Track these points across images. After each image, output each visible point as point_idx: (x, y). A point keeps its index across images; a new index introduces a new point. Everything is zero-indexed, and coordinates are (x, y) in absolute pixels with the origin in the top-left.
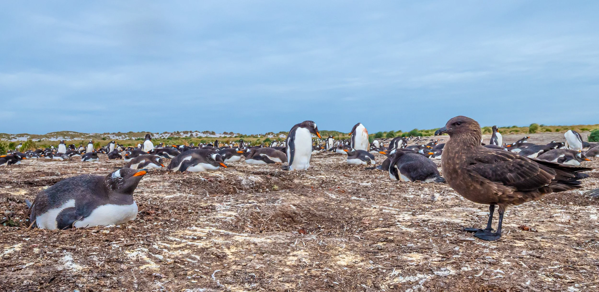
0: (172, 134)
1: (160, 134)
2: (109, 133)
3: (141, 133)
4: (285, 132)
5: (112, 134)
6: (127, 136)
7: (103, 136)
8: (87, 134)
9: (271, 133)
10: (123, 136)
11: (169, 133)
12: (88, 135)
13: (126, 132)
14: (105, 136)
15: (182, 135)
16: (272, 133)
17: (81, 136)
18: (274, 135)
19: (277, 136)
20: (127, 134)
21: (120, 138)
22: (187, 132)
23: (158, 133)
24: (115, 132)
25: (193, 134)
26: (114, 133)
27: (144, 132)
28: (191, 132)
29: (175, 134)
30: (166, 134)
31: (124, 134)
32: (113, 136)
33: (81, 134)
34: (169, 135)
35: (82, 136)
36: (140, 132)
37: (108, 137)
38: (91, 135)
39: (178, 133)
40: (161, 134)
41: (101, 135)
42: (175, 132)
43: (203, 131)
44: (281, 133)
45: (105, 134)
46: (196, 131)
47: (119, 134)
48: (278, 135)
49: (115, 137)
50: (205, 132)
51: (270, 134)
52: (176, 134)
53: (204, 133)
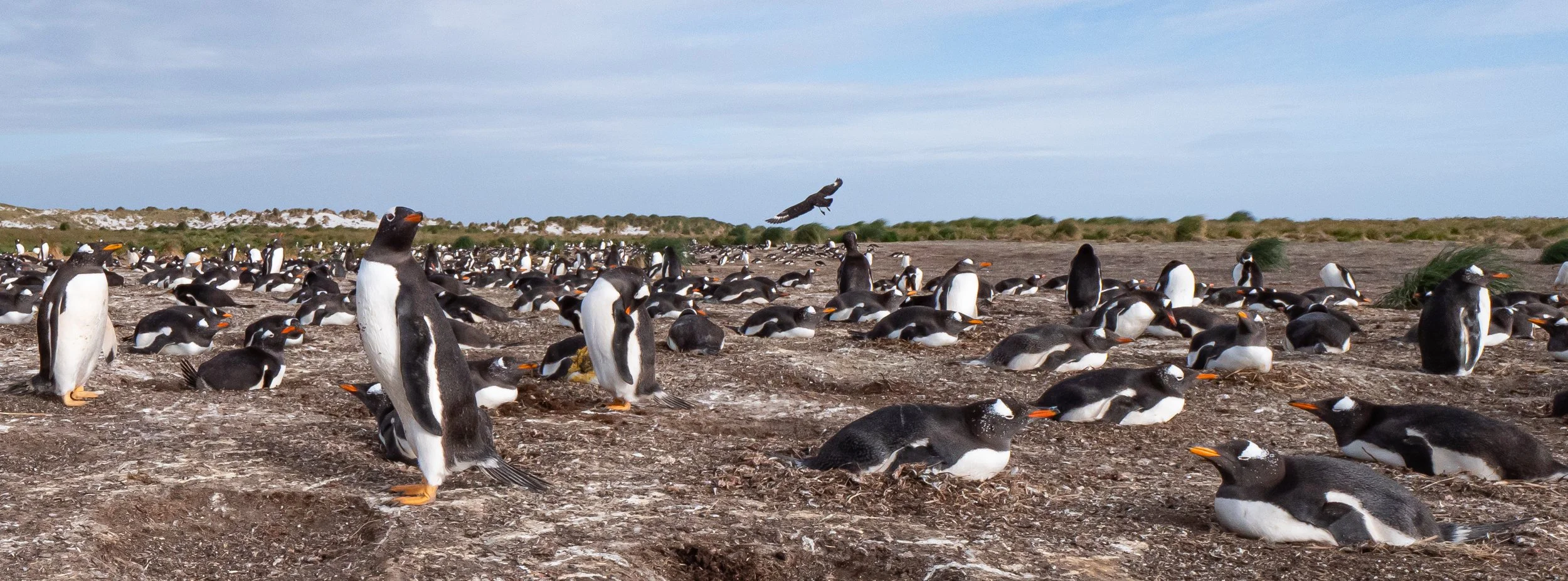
0: (258, 216)
1: (228, 214)
2: (93, 210)
3: (178, 211)
4: (563, 218)
5: (100, 212)
6: (140, 218)
7: (76, 217)
8: (37, 211)
9: (525, 219)
10: (132, 220)
11: (251, 214)
12: (37, 215)
13: (139, 208)
14: (84, 216)
15: (286, 218)
16: (528, 220)
17: (20, 215)
18: (531, 225)
19: (540, 229)
20: (140, 213)
21: (120, 225)
22: (299, 210)
23: (223, 213)
24: (110, 208)
25: (315, 216)
26: (106, 211)
27: (186, 209)
28: (310, 211)
29: (266, 216)
30: (244, 217)
31: (132, 213)
32: (102, 217)
33: (21, 210)
34: (252, 218)
35: (24, 217)
36: (176, 207)
37: (93, 220)
38: (46, 213)
39: (276, 212)
40: (231, 216)
41: (73, 213)
42: (267, 211)
43: (345, 210)
44: (551, 220)
45: (83, 211)
46: (324, 210)
47: (121, 212)
48: (542, 225)
49: (109, 220)
50: (347, 212)
51: (523, 223)
52: (271, 216)
53: (345, 214)
